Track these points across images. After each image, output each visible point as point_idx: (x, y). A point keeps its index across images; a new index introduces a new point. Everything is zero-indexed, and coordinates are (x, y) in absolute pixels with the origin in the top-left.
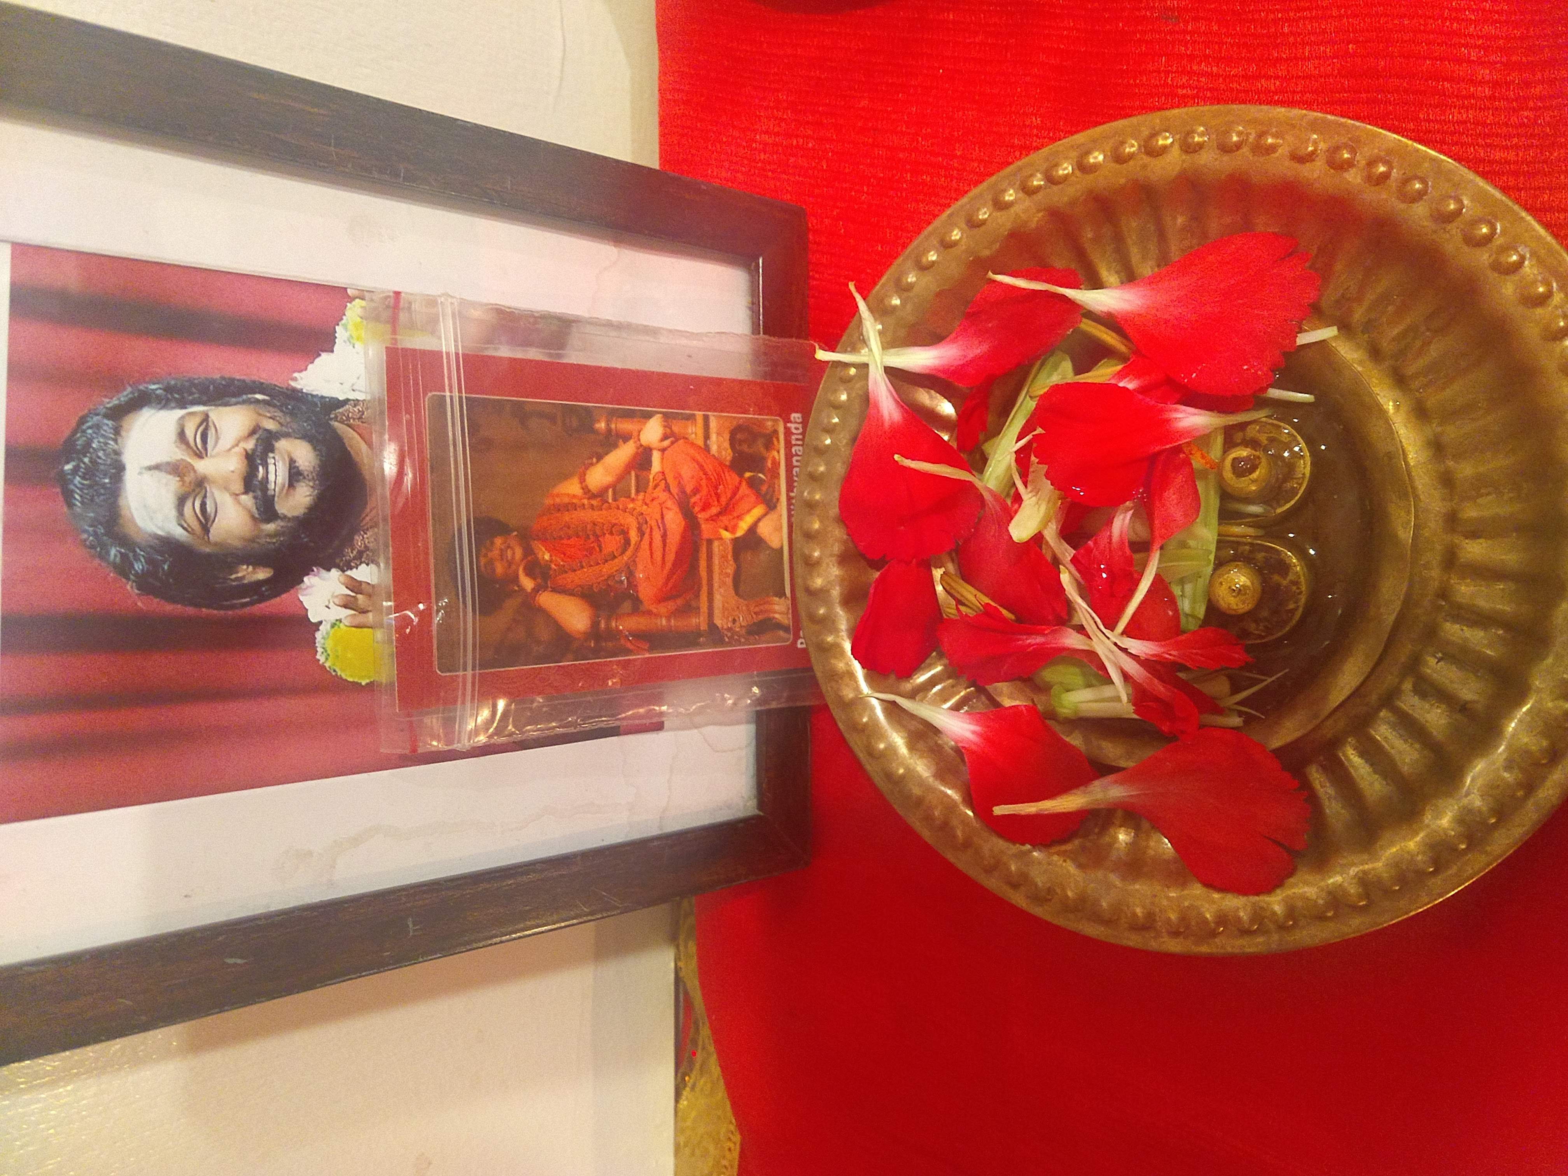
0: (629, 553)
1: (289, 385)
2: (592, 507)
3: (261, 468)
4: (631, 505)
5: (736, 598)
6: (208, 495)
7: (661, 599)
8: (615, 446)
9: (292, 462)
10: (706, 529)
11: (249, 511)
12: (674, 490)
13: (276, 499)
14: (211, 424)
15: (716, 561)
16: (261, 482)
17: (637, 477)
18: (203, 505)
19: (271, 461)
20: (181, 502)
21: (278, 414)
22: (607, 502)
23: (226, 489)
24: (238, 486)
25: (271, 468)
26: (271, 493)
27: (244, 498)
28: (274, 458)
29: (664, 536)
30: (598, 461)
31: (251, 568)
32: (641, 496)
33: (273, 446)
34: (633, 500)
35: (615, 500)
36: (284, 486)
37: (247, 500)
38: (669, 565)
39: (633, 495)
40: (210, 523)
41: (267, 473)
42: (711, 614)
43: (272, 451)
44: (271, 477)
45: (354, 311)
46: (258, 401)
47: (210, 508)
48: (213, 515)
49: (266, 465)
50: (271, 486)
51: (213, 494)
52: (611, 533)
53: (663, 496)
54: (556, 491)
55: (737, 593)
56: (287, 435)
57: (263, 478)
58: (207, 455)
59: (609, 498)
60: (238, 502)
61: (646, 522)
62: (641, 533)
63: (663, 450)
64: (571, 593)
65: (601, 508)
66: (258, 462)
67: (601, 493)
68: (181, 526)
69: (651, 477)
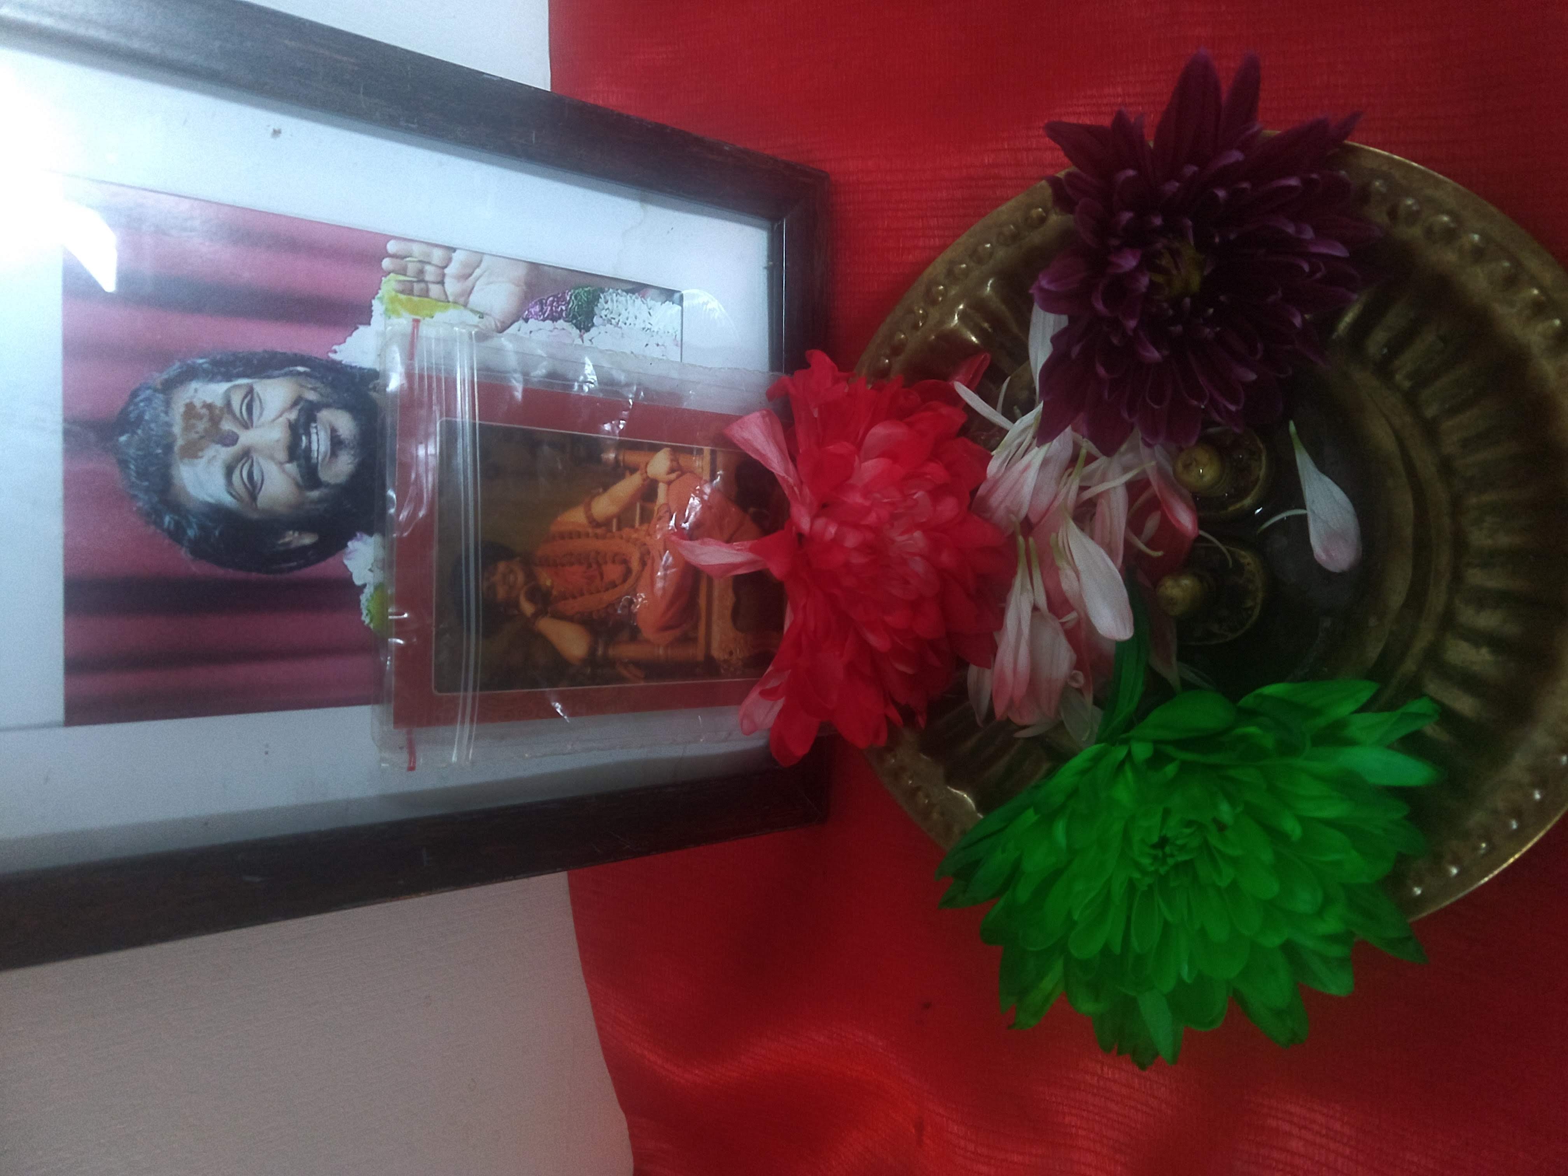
0: (631, 579)
1: (329, 357)
3: (304, 438)
4: (635, 536)
5: (735, 631)
6: (255, 464)
7: (663, 627)
8: (622, 477)
9: (333, 430)
11: (294, 479)
13: (319, 468)
14: (255, 395)
16: (304, 451)
17: (641, 507)
18: (250, 472)
19: (314, 431)
20: (229, 471)
21: (319, 385)
23: (272, 458)
24: (282, 455)
25: (314, 437)
26: (314, 461)
27: (289, 466)
28: (316, 427)
30: (604, 491)
31: (296, 534)
33: (315, 416)
36: (325, 456)
37: (291, 467)
38: (670, 594)
39: (637, 526)
40: (257, 491)
41: (310, 442)
42: (708, 645)
43: (315, 421)
44: (314, 446)
46: (300, 374)
47: (257, 476)
48: (260, 482)
49: (309, 435)
50: (315, 455)
51: (258, 463)
52: (613, 561)
54: (563, 520)
55: (738, 627)
56: (328, 406)
57: (306, 447)
58: (252, 425)
59: (614, 529)
60: (284, 471)
61: (649, 552)
62: (643, 563)
63: (669, 483)
64: (570, 619)
65: (604, 537)
66: (301, 431)
67: (606, 523)
68: (231, 494)
69: (656, 508)
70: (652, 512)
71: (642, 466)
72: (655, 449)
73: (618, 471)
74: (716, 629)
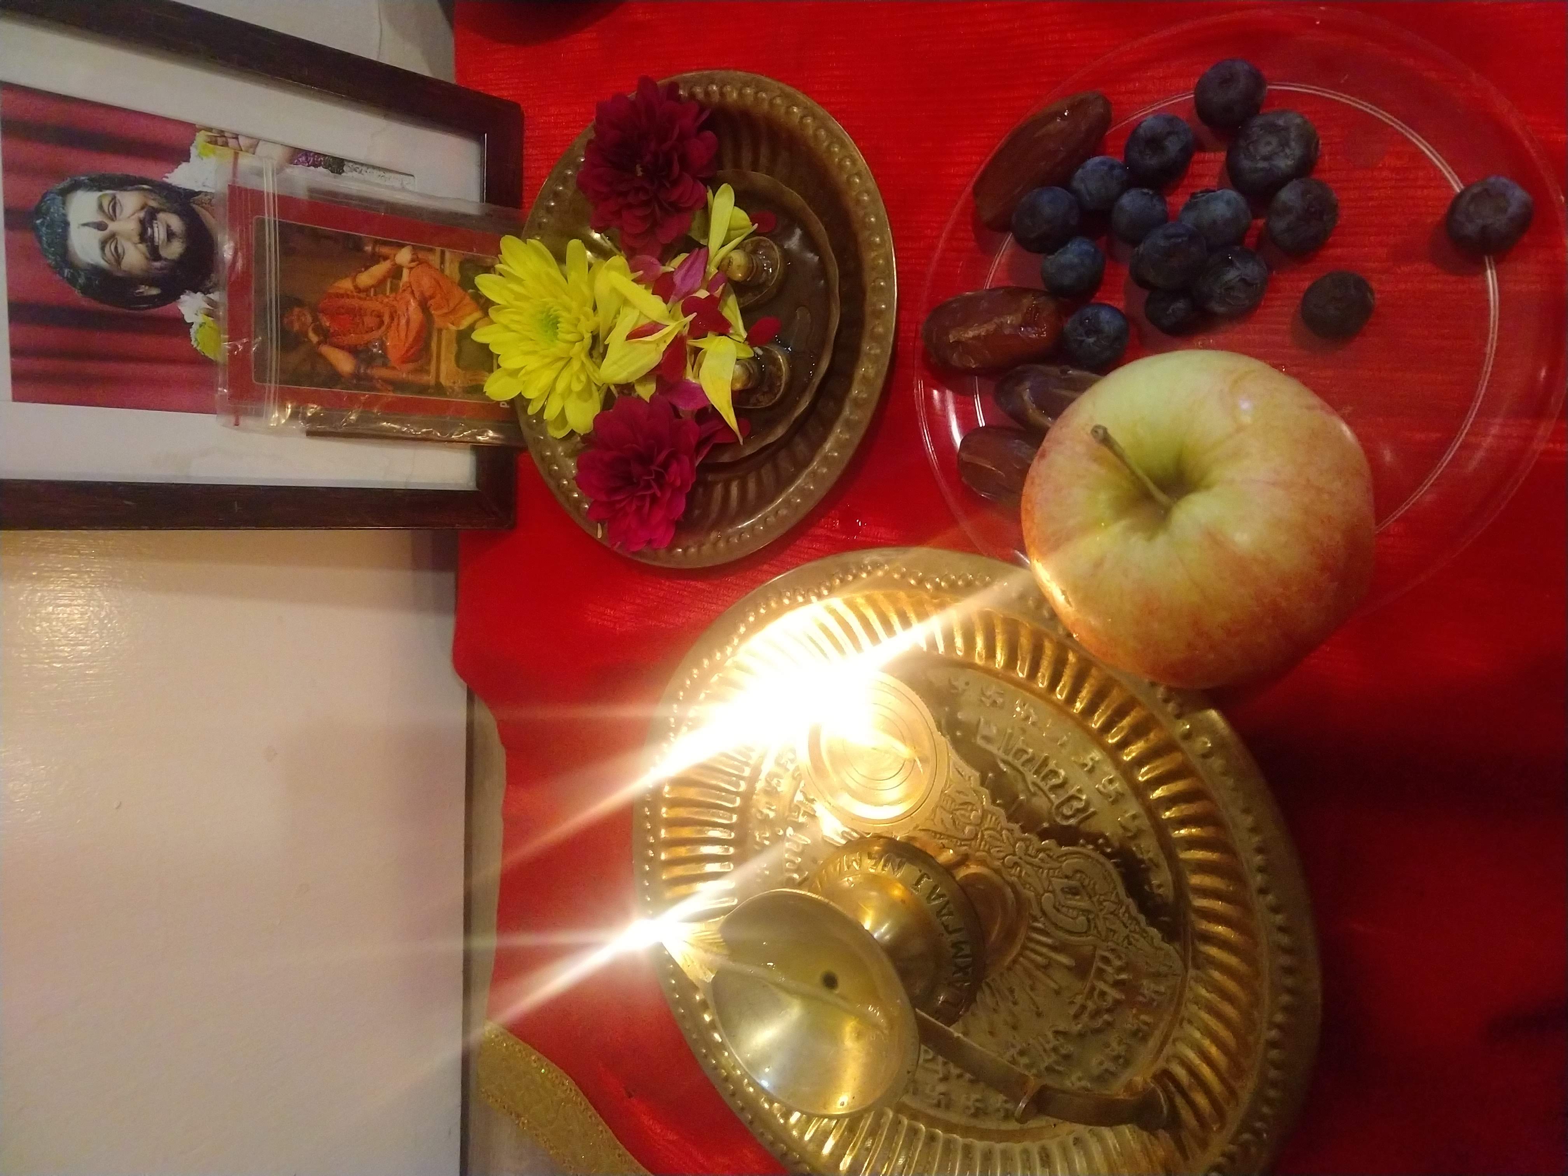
0: (383, 328)
1: (163, 180)
2: (360, 298)
3: (149, 229)
4: (386, 300)
5: (457, 368)
6: (119, 242)
7: (405, 360)
8: (378, 262)
9: (168, 227)
10: (438, 322)
11: (144, 254)
12: (417, 294)
13: (159, 248)
14: (117, 201)
15: (444, 343)
16: (150, 237)
17: (391, 282)
18: (116, 248)
19: (155, 225)
20: (103, 244)
21: (160, 198)
22: (370, 296)
23: (129, 239)
24: (136, 239)
25: (156, 230)
26: (156, 244)
27: (140, 245)
28: (157, 223)
29: (408, 322)
30: (365, 270)
31: (147, 287)
32: (393, 295)
33: (155, 216)
34: (388, 297)
35: (375, 295)
36: (163, 242)
37: (142, 247)
38: (411, 339)
39: (388, 294)
40: (120, 259)
41: (153, 232)
42: (438, 376)
43: (156, 219)
44: (156, 235)
45: (201, 138)
46: (146, 190)
47: (120, 250)
48: (122, 254)
49: (152, 228)
50: (156, 239)
51: (121, 242)
52: (371, 315)
53: (408, 295)
54: (336, 284)
55: (458, 366)
56: (165, 211)
57: (151, 234)
58: (116, 219)
59: (372, 294)
60: (137, 248)
61: (396, 312)
62: (392, 318)
63: (411, 269)
64: (341, 347)
65: (365, 299)
66: (147, 225)
67: (367, 290)
68: (103, 259)
69: (401, 285)
70: (398, 285)
71: (392, 256)
72: (402, 246)
73: (376, 259)
74: (443, 367)
